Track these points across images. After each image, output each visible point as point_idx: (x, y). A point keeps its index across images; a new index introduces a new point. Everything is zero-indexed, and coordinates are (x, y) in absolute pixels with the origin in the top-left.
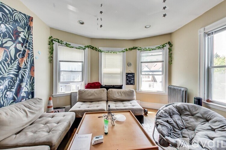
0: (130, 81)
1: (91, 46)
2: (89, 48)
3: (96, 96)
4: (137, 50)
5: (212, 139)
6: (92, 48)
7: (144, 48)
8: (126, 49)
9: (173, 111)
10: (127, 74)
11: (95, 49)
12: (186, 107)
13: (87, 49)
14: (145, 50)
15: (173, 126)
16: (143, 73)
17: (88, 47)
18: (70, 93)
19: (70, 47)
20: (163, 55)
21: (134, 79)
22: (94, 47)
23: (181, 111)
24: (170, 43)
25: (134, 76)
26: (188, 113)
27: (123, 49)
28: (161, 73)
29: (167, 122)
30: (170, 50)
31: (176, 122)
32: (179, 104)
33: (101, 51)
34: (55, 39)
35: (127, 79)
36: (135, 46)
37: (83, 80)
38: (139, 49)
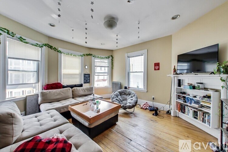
0: (87, 81)
1: (49, 45)
2: (47, 47)
3: (63, 95)
4: (92, 57)
5: (132, 100)
6: (51, 47)
7: (97, 56)
8: (84, 54)
9: (118, 94)
10: (85, 75)
11: (53, 49)
12: (123, 91)
13: (44, 47)
14: (98, 57)
15: (119, 101)
16: (96, 74)
17: (45, 45)
18: (25, 96)
19: (24, 42)
20: (108, 62)
21: (90, 79)
22: (53, 47)
23: (121, 94)
24: (112, 56)
25: (90, 76)
26: (123, 94)
27: (82, 54)
28: (107, 74)
29: (117, 99)
30: (112, 60)
31: (120, 99)
32: (120, 90)
33: (61, 52)
34: (3, 28)
35: (85, 79)
36: (91, 53)
37: (39, 81)
38: (93, 56)
